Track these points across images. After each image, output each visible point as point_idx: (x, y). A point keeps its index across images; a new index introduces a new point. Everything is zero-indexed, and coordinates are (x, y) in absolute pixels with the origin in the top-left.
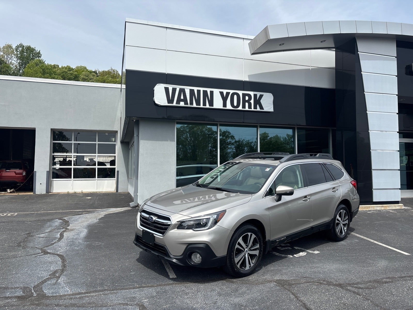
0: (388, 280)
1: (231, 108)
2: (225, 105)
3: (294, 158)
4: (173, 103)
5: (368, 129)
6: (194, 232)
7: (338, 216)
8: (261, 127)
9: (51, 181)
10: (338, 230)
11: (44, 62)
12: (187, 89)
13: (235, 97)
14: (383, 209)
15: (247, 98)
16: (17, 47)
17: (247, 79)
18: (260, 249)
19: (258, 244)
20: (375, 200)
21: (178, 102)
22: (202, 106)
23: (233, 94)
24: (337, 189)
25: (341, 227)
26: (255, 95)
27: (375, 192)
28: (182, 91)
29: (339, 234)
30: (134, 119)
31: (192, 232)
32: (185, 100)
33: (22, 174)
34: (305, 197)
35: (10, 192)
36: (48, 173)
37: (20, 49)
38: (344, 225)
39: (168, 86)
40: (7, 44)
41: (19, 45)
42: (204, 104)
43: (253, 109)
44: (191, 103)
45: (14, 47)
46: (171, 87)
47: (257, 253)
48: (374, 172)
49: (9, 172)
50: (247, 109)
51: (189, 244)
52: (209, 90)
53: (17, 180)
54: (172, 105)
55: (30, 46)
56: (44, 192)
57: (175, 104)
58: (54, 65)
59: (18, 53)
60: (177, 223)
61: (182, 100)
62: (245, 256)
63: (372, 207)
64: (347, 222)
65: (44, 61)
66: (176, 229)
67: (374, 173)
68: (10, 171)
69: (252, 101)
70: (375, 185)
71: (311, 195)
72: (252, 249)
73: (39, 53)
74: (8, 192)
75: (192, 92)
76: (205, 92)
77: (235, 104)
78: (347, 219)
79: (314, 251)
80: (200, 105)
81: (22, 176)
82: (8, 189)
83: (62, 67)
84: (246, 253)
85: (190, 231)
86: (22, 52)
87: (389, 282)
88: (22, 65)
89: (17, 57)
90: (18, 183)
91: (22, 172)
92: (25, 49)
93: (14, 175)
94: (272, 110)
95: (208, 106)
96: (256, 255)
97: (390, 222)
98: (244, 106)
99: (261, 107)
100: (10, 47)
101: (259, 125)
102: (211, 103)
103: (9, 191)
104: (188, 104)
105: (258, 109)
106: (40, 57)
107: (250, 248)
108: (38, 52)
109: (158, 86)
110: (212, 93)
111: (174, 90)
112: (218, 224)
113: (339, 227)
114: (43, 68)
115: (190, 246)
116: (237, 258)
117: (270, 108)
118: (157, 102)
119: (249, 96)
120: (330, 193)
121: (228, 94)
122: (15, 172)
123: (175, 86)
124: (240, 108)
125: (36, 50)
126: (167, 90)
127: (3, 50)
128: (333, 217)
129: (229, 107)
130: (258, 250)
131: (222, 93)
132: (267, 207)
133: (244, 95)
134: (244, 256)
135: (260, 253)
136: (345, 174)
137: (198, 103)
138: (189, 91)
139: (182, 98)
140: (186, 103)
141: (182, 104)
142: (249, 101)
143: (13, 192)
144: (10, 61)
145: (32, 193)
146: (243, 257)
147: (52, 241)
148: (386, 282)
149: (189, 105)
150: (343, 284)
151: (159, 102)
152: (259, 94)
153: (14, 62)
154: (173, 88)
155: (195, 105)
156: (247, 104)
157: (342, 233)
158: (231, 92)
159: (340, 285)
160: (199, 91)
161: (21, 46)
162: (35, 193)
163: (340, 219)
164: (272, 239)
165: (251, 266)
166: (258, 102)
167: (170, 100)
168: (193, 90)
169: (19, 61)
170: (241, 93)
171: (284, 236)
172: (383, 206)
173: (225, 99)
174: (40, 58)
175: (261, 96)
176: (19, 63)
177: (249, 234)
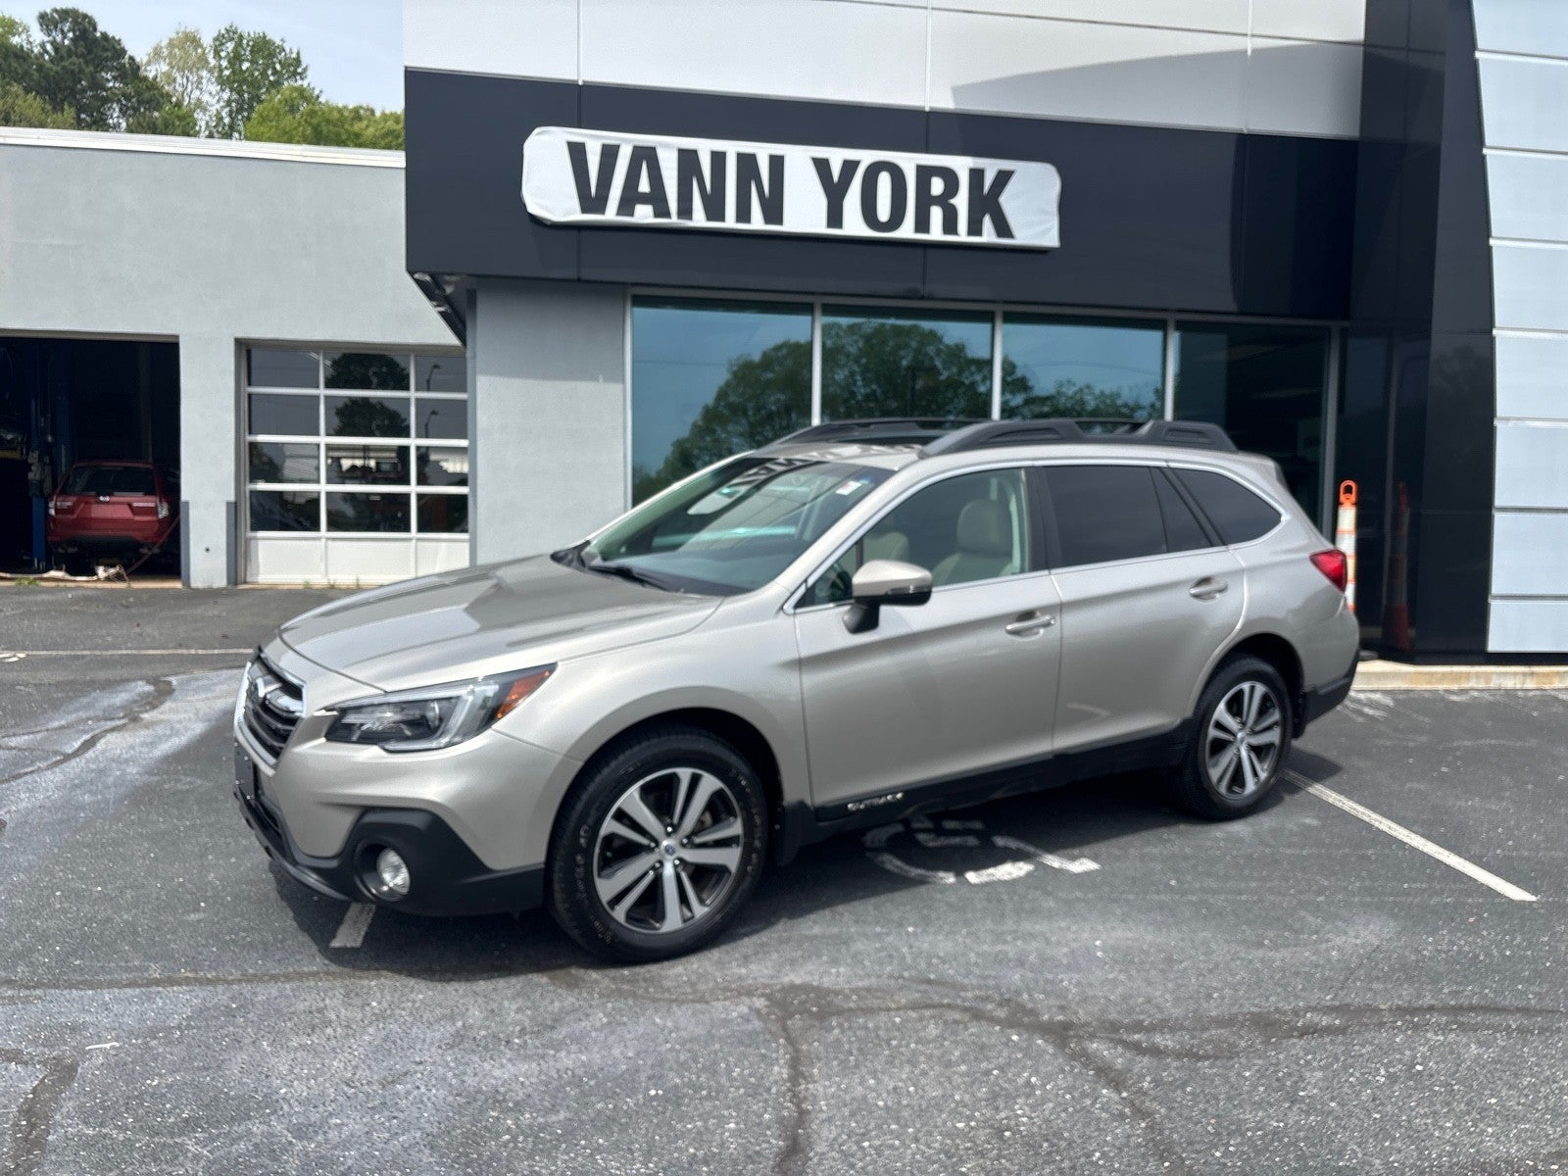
0: (1325, 1021)
1: (866, 232)
2: (835, 217)
3: (998, 439)
4: (602, 210)
5: (1491, 324)
6: (384, 757)
7: (1222, 706)
8: (1010, 318)
9: (248, 541)
10: (1217, 771)
11: (318, 97)
12: (668, 149)
13: (884, 181)
14: (1530, 684)
15: (937, 186)
16: (220, 41)
17: (944, 102)
18: (747, 842)
19: (736, 817)
20: (1494, 645)
21: (627, 205)
22: (730, 222)
23: (874, 170)
24: (1221, 585)
25: (1235, 759)
26: (976, 175)
27: (1496, 609)
28: (645, 156)
29: (1223, 789)
30: (448, 283)
31: (376, 758)
32: (657, 199)
33: (153, 511)
34: (1028, 615)
35: (108, 579)
36: (234, 509)
37: (230, 46)
38: (1259, 751)
39: (582, 135)
40: (183, 29)
41: (223, 31)
42: (743, 214)
43: (963, 236)
44: (685, 211)
45: (207, 40)
46: (594, 141)
47: (730, 858)
48: (1500, 521)
49: (110, 506)
50: (936, 233)
51: (367, 809)
52: (763, 151)
53: (138, 536)
54: (600, 222)
55: (265, 37)
56: (221, 581)
57: (611, 214)
58: (356, 110)
59: (224, 63)
60: (323, 713)
61: (644, 199)
62: (658, 869)
63: (1478, 675)
64: (1274, 737)
65: (317, 92)
66: (323, 740)
67: (1502, 526)
68: (114, 499)
69: (961, 201)
70: (1503, 575)
71: (1061, 608)
72: (698, 840)
73: (298, 61)
74: (99, 580)
75: (688, 160)
76: (747, 163)
77: (884, 213)
78: (1276, 723)
79: (1073, 858)
80: (722, 219)
81: (154, 518)
82: (99, 565)
83: (384, 114)
84: (670, 857)
85: (371, 753)
86: (236, 59)
87: (1329, 1030)
88: (240, 110)
89: (223, 82)
90: (142, 545)
91: (156, 507)
92: (248, 45)
93: (127, 514)
94: (1051, 239)
95: (757, 223)
96: (721, 871)
97: (1533, 742)
98: (922, 224)
99: (1003, 228)
100: (191, 40)
101: (999, 309)
102: (774, 209)
103: (101, 572)
104: (668, 215)
105: (988, 236)
106: (302, 75)
107: (688, 837)
108: (294, 55)
109: (541, 137)
110: (777, 163)
111: (609, 154)
112: (497, 726)
113: (1226, 759)
114: (315, 121)
115: (370, 818)
116: (609, 877)
117: (1044, 233)
118: (534, 208)
119: (950, 177)
120: (1181, 602)
121: (850, 167)
122: (130, 505)
123: (612, 137)
124: (907, 231)
125: (288, 51)
126: (577, 152)
127: (171, 55)
128: (1188, 712)
129: (854, 225)
130: (738, 845)
131: (822, 166)
132: (794, 655)
133: (924, 174)
134: (653, 868)
135: (745, 860)
136: (1285, 518)
137: (715, 209)
138: (674, 156)
139: (644, 186)
140: (662, 210)
141: (644, 214)
142: (944, 201)
143: (118, 577)
144: (196, 93)
145: (178, 585)
146: (645, 874)
147: (32, 763)
148: (1306, 1032)
149: (674, 220)
150: (1086, 1024)
151: (543, 207)
152: (991, 167)
153: (210, 97)
154: (605, 147)
155: (699, 219)
156: (936, 214)
157: (1242, 784)
158: (867, 157)
159: (1061, 1033)
160: (718, 158)
161: (231, 34)
162: (187, 583)
163: (1231, 722)
164: (825, 795)
165: (693, 917)
166: (986, 203)
167: (592, 201)
168: (694, 153)
169: (226, 95)
170: (908, 162)
171: (895, 787)
172: (1532, 674)
173: (835, 193)
174: (300, 82)
175: (1003, 178)
176: (229, 103)
177: (685, 774)
